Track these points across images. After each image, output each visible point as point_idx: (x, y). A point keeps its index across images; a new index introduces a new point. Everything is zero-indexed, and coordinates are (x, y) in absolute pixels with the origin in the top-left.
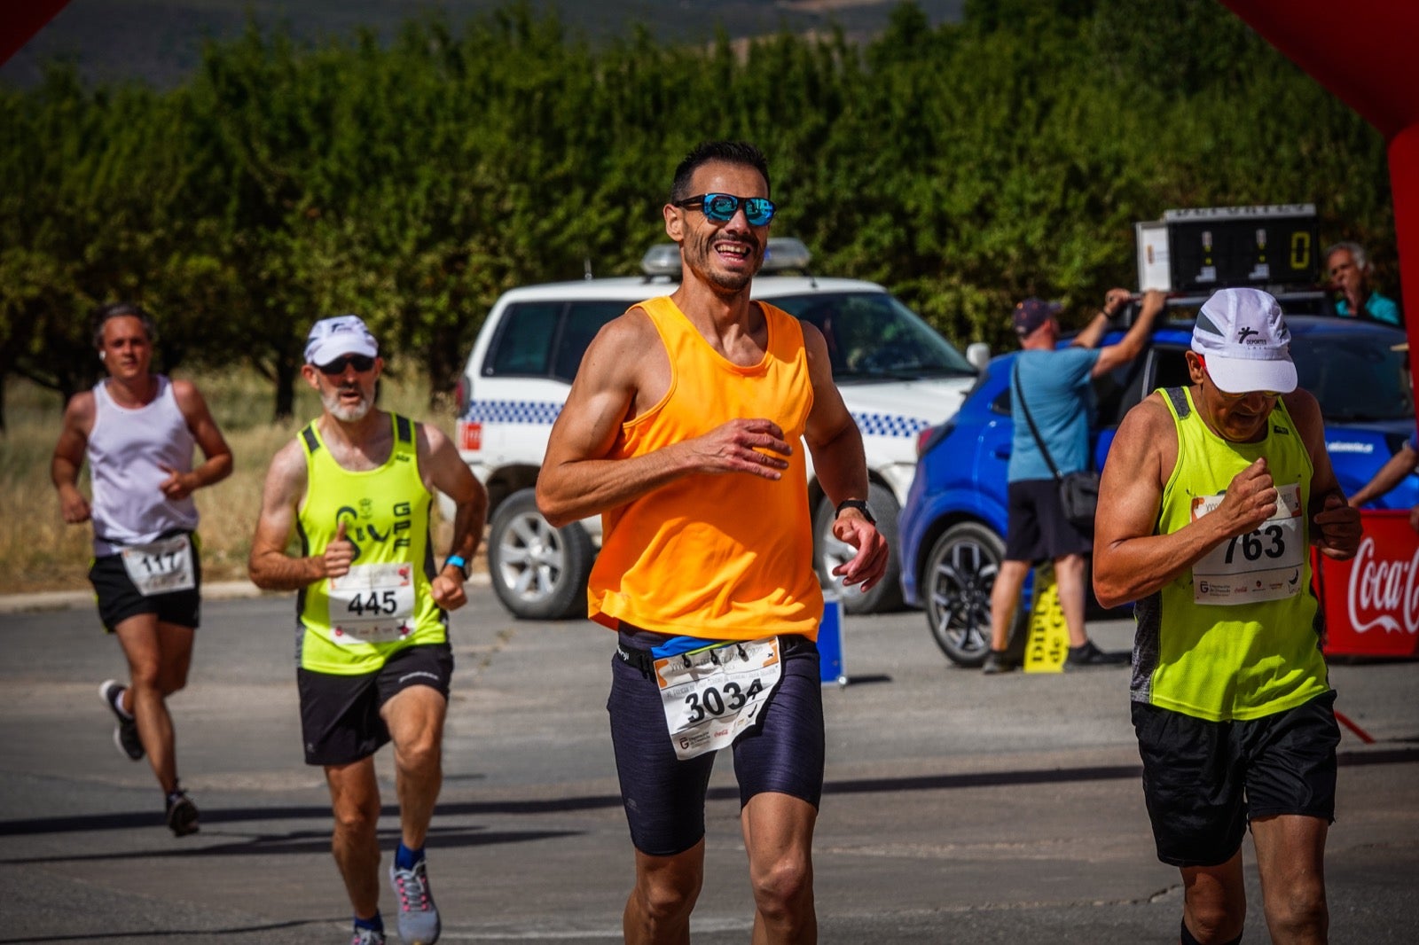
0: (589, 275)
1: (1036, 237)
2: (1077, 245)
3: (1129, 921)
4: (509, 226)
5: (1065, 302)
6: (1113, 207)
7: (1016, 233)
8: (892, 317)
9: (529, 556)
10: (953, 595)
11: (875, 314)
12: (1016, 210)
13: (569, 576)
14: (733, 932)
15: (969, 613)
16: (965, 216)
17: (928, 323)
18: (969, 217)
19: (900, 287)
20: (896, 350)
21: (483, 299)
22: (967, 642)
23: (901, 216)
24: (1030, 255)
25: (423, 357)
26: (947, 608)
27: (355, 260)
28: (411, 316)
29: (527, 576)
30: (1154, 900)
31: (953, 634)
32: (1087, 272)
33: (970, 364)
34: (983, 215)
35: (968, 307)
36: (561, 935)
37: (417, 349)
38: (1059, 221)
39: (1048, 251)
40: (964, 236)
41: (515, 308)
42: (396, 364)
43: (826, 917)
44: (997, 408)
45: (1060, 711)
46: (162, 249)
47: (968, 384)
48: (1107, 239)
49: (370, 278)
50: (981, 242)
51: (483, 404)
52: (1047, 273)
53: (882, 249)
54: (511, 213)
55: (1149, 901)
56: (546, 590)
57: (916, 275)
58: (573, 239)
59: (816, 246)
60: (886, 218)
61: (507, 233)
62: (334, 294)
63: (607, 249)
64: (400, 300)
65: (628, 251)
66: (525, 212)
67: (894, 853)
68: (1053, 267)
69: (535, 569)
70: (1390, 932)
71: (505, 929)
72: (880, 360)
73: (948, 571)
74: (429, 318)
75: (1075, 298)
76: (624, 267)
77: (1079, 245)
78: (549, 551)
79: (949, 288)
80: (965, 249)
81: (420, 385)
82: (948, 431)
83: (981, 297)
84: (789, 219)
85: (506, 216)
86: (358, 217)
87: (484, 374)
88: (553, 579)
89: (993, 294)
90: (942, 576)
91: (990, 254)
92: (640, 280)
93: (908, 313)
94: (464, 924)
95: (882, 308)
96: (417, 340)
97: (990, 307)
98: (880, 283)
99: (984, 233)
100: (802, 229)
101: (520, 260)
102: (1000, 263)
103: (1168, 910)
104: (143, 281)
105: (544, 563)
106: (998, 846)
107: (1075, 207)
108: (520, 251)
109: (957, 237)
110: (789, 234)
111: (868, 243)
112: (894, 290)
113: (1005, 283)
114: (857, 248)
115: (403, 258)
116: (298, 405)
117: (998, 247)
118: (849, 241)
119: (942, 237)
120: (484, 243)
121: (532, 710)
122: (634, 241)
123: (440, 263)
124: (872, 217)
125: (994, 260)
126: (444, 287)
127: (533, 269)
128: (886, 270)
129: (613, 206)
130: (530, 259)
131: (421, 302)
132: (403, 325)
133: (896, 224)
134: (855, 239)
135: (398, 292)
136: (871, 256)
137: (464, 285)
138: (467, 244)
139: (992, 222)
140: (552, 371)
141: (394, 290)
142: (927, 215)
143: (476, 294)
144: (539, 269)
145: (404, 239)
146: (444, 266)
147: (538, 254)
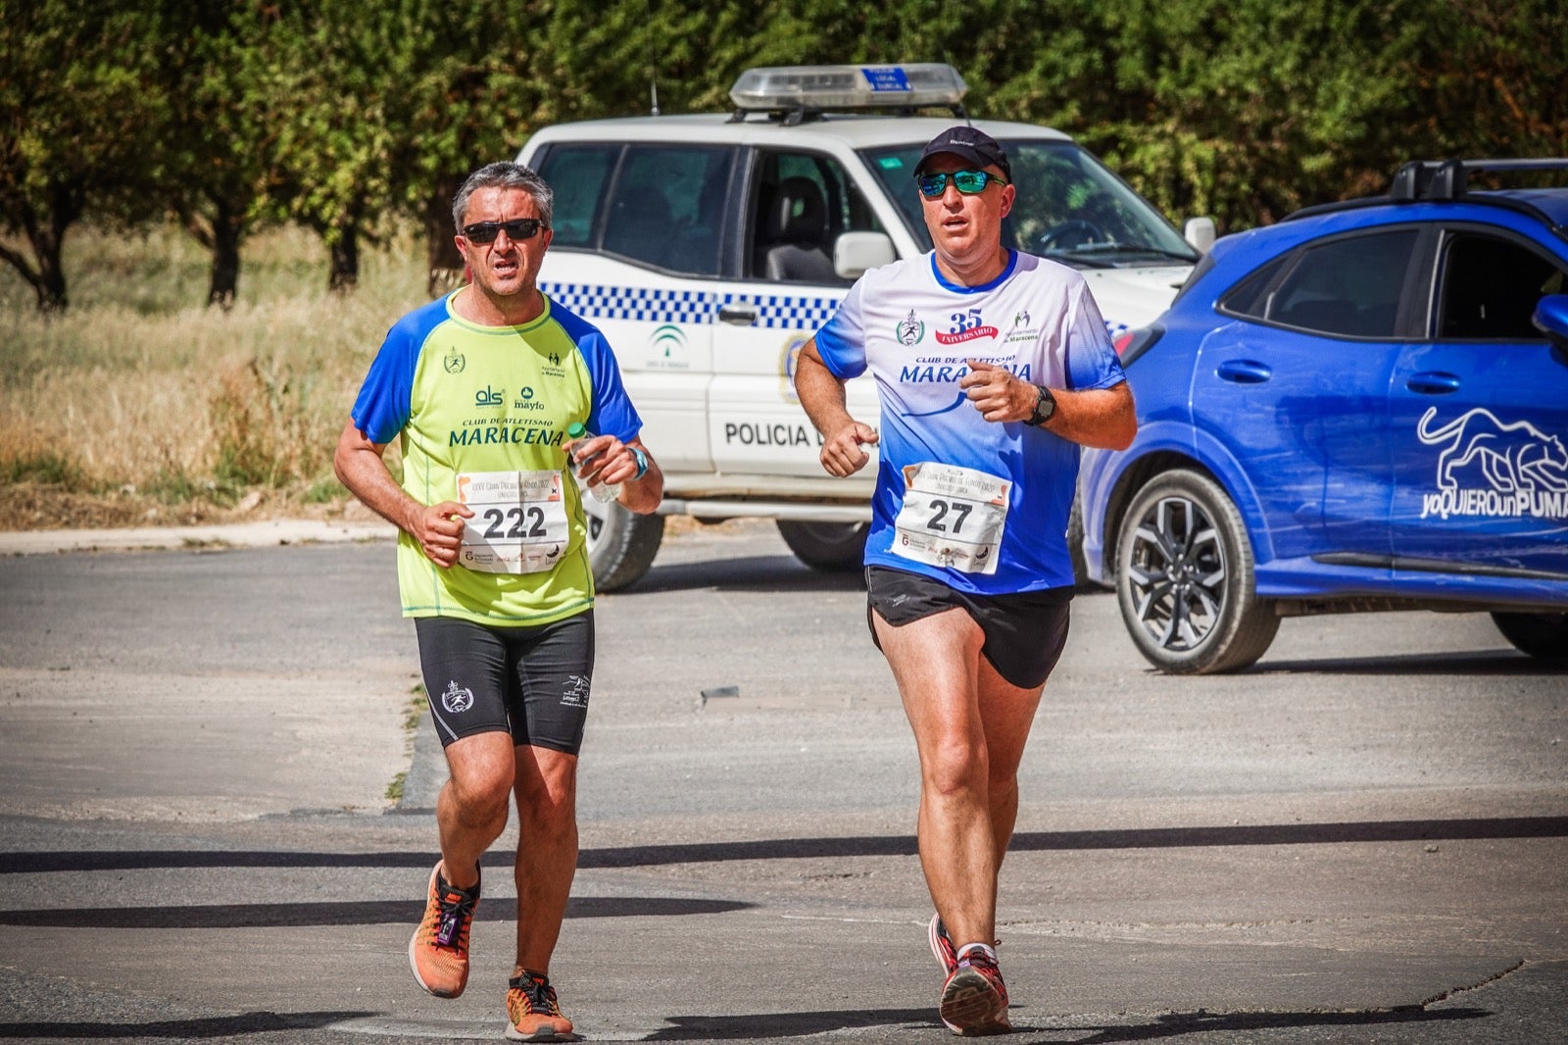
0: (655, 110)
1: (1284, 70)
2: (1342, 81)
3: (1391, 1037)
4: (544, 35)
5: (1325, 160)
6: (1395, 24)
7: (1258, 63)
8: (1080, 176)
10: (1155, 572)
11: (1061, 171)
12: (1260, 28)
13: (618, 531)
15: (1177, 597)
16: (1184, 36)
17: (1132, 187)
18: (1193, 38)
19: (1095, 133)
20: (1084, 225)
21: (507, 136)
22: (1174, 637)
23: (1097, 35)
24: (1276, 95)
25: (421, 217)
26: (1147, 589)
27: (329, 77)
28: (404, 159)
30: (1427, 1008)
31: (1153, 624)
32: (1356, 119)
33: (1190, 247)
34: (1212, 36)
35: (1188, 165)
37: (412, 205)
38: (1319, 44)
39: (1302, 87)
40: (1184, 63)
41: (550, 150)
42: (382, 228)
44: (1223, 307)
45: (1302, 736)
46: (57, 55)
47: (1183, 274)
48: (1385, 71)
49: (350, 104)
50: (1209, 76)
52: (1301, 120)
53: (1068, 80)
54: (551, 13)
57: (1116, 118)
58: (634, 55)
59: (975, 75)
60: (1075, 37)
61: (544, 45)
62: (298, 127)
63: (680, 71)
64: (390, 137)
65: (712, 74)
66: (567, 16)
67: (1063, 933)
68: (1305, 112)
72: (1060, 238)
73: (1151, 537)
74: (430, 162)
75: (1337, 153)
76: (707, 97)
77: (1345, 81)
79: (1161, 136)
80: (1185, 84)
81: (415, 256)
82: (1156, 337)
83: (1206, 151)
84: (939, 33)
85: (540, 22)
86: (334, 19)
88: (595, 536)
89: (1224, 148)
90: (1143, 544)
91: (1221, 91)
92: (729, 116)
93: (1102, 173)
95: (1068, 164)
96: (412, 195)
97: (1219, 166)
98: (1064, 128)
99: (1215, 60)
100: (957, 48)
101: (560, 83)
102: (1234, 103)
103: (1447, 1022)
104: (29, 101)
106: (1210, 926)
107: (1340, 26)
108: (559, 72)
109: (1175, 65)
110: (938, 58)
111: (1049, 71)
112: (1083, 138)
113: (1239, 133)
114: (1033, 77)
115: (396, 78)
116: (244, 282)
117: (1232, 82)
118: (1022, 65)
119: (1153, 66)
120: (510, 59)
122: (720, 59)
123: (446, 84)
124: (1056, 35)
125: (1226, 98)
126: (451, 119)
127: (576, 99)
128: (1073, 111)
129: (693, 8)
130: (571, 83)
131: (419, 139)
132: (392, 168)
133: (1088, 45)
134: (1031, 66)
135: (387, 126)
136: (1053, 89)
137: (478, 118)
138: (485, 59)
139: (1224, 45)
140: (600, 243)
141: (382, 121)
142: (1135, 34)
143: (498, 132)
144: (586, 100)
145: (398, 51)
146: (451, 90)
147: (583, 76)
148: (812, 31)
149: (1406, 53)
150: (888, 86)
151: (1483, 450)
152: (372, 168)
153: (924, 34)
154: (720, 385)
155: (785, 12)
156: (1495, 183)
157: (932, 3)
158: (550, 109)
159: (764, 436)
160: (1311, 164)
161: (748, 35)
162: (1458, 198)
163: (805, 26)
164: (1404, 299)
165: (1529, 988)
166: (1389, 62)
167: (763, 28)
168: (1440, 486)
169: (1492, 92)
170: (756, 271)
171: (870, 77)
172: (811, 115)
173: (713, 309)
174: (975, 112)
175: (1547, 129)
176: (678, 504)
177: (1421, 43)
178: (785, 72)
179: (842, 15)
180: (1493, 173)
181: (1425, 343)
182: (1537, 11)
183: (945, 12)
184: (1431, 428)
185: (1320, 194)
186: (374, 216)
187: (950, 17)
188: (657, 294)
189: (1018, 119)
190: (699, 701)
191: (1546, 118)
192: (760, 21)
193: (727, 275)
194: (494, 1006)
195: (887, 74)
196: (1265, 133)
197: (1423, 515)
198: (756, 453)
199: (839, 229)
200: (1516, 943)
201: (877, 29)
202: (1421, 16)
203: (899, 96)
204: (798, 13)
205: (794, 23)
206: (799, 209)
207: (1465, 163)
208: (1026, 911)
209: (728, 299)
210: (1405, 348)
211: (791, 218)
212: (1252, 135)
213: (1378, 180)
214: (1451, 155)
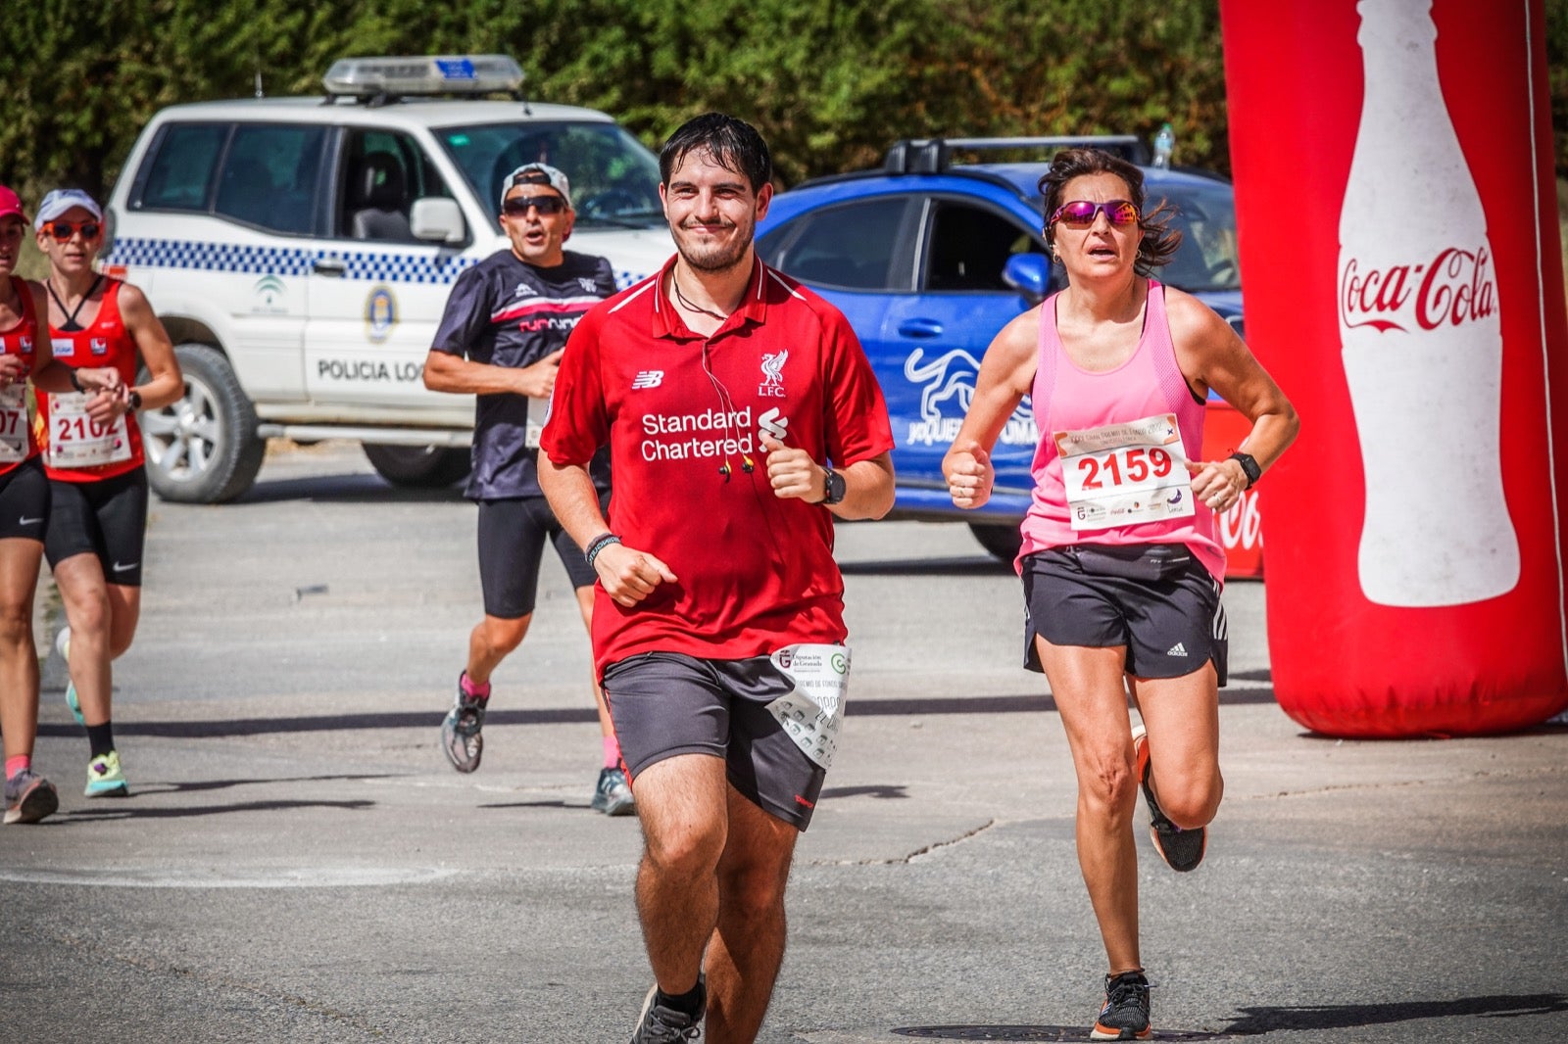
0: (260, 93)
1: (795, 62)
2: (844, 70)
3: (881, 885)
4: (167, 29)
5: (829, 138)
6: (889, 24)
7: (773, 55)
8: (619, 151)
9: (179, 426)
11: (603, 147)
12: (773, 26)
13: (227, 452)
14: (410, 886)
16: (711, 33)
18: (716, 33)
19: (633, 114)
20: (623, 193)
21: (134, 117)
23: (635, 30)
24: (788, 83)
28: (47, 132)
29: (177, 449)
30: (912, 860)
32: (855, 104)
34: (733, 32)
36: (203, 884)
37: (54, 173)
38: (824, 40)
39: (809, 77)
40: (710, 56)
41: (170, 129)
43: (520, 869)
48: (881, 63)
50: (729, 65)
51: (130, 242)
52: (809, 104)
53: (611, 70)
54: (172, 12)
55: (907, 861)
56: (198, 468)
57: (652, 100)
58: (243, 47)
59: (532, 64)
60: (617, 33)
61: (167, 38)
63: (283, 60)
64: (35, 116)
65: (309, 63)
66: (187, 13)
68: (813, 97)
69: (186, 442)
70: (1193, 907)
71: (136, 875)
72: (604, 203)
74: (69, 137)
75: (840, 133)
76: (304, 82)
77: (847, 71)
78: (203, 420)
80: (710, 73)
84: (501, 30)
85: (164, 18)
87: (130, 207)
88: (207, 455)
91: (741, 79)
92: (322, 100)
93: (639, 148)
94: (87, 868)
95: (609, 141)
96: (53, 163)
98: (608, 111)
99: (735, 53)
100: (517, 42)
101: (180, 71)
102: (752, 89)
103: (929, 873)
105: (196, 436)
107: (844, 25)
108: (179, 61)
109: (701, 57)
110: (501, 51)
111: (595, 61)
112: (623, 119)
114: (582, 65)
117: (751, 70)
118: (571, 58)
119: (683, 57)
120: (137, 50)
121: (177, 612)
122: (315, 53)
123: (83, 72)
124: (600, 31)
125: (745, 85)
126: (87, 102)
127: (195, 84)
128: (615, 95)
129: (292, 9)
130: (190, 69)
131: (60, 118)
132: (38, 143)
133: (629, 39)
134: (579, 56)
135: (33, 105)
136: (598, 77)
137: (111, 100)
138: (116, 50)
139: (744, 41)
140: (212, 206)
141: (28, 103)
142: (666, 30)
143: (126, 111)
144: (203, 84)
145: (42, 42)
146: (88, 75)
147: (200, 64)
148: (394, 27)
149: (897, 47)
150: (457, 75)
151: (962, 386)
152: (19, 142)
153: (489, 31)
154: (313, 328)
155: (371, 11)
156: (973, 158)
157: (495, 4)
158: (172, 92)
159: (351, 371)
160: (818, 141)
161: (339, 29)
162: (942, 171)
163: (388, 22)
164: (896, 257)
165: (998, 843)
166: (885, 54)
167: (351, 24)
168: (924, 414)
169: (972, 82)
170: (345, 231)
171: (443, 66)
172: (392, 99)
173: (308, 263)
174: (533, 95)
175: (1018, 112)
176: (276, 429)
177: (911, 39)
178: (370, 62)
179: (419, 13)
180: (973, 150)
181: (910, 295)
182: (1010, 12)
183: (507, 10)
184: (918, 367)
185: (825, 168)
186: (22, 182)
187: (511, 15)
188: (261, 251)
189: (568, 103)
190: (295, 597)
191: (1017, 103)
192: (349, 17)
193: (320, 234)
194: (118, 857)
195: (456, 64)
196: (778, 115)
197: (911, 441)
198: (344, 386)
199: (414, 196)
200: (988, 805)
201: (448, 26)
202: (913, 16)
203: (465, 83)
204: (381, 11)
205: (378, 21)
206: (382, 178)
207: (949, 142)
208: (571, 777)
209: (321, 255)
210: (896, 299)
211: (375, 187)
212: (767, 116)
213: (874, 155)
214: (937, 135)
